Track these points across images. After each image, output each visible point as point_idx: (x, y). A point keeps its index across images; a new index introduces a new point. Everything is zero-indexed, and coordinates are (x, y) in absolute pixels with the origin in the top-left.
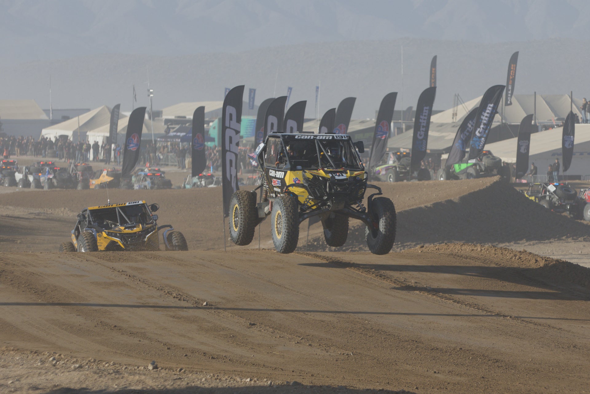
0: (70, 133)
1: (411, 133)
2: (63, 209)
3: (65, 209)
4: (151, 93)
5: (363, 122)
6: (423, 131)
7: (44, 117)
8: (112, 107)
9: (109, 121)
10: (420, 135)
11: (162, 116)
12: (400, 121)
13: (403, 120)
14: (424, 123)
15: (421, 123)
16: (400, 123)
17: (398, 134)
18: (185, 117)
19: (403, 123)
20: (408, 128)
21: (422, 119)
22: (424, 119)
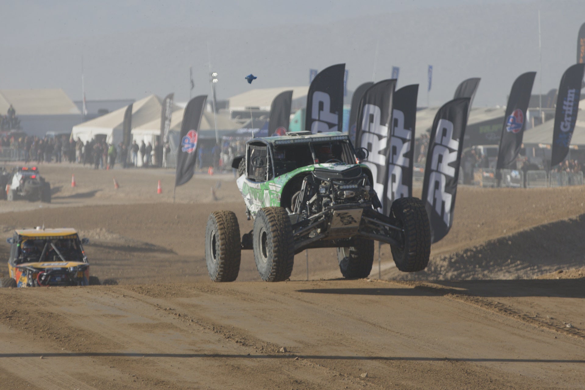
0: (108, 132)
1: (552, 123)
2: (98, 230)
3: (101, 230)
4: (215, 78)
5: (489, 111)
6: (568, 121)
7: (75, 111)
8: (163, 97)
9: (160, 115)
10: (565, 127)
11: (228, 108)
12: (538, 108)
13: (542, 107)
14: (569, 110)
15: (565, 111)
16: (538, 111)
17: (536, 125)
18: (258, 108)
19: (542, 111)
20: (548, 118)
21: (566, 106)
22: (570, 106)
